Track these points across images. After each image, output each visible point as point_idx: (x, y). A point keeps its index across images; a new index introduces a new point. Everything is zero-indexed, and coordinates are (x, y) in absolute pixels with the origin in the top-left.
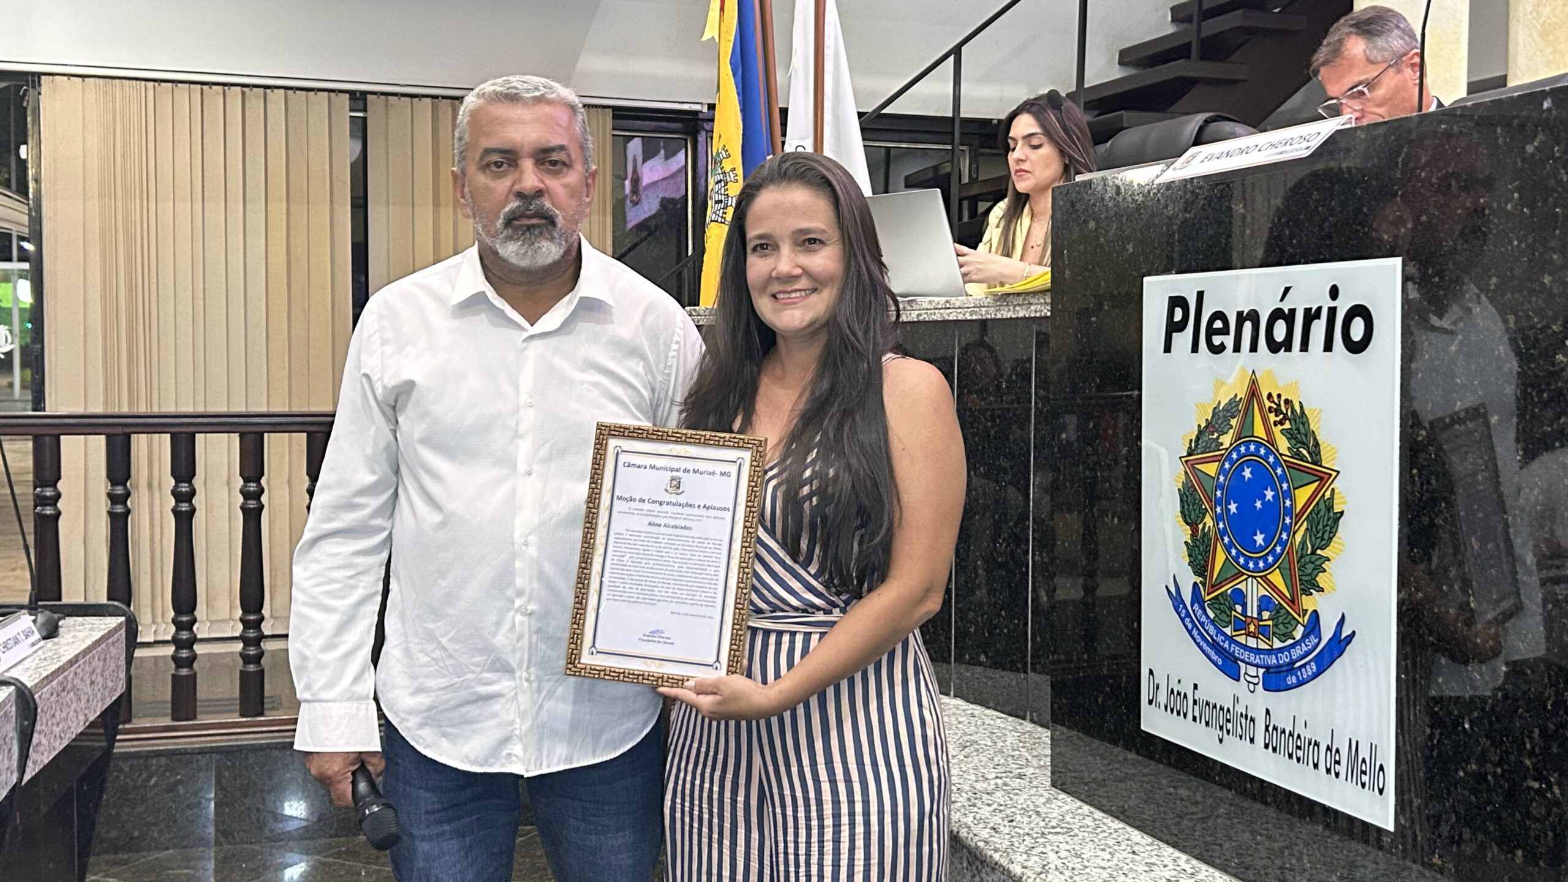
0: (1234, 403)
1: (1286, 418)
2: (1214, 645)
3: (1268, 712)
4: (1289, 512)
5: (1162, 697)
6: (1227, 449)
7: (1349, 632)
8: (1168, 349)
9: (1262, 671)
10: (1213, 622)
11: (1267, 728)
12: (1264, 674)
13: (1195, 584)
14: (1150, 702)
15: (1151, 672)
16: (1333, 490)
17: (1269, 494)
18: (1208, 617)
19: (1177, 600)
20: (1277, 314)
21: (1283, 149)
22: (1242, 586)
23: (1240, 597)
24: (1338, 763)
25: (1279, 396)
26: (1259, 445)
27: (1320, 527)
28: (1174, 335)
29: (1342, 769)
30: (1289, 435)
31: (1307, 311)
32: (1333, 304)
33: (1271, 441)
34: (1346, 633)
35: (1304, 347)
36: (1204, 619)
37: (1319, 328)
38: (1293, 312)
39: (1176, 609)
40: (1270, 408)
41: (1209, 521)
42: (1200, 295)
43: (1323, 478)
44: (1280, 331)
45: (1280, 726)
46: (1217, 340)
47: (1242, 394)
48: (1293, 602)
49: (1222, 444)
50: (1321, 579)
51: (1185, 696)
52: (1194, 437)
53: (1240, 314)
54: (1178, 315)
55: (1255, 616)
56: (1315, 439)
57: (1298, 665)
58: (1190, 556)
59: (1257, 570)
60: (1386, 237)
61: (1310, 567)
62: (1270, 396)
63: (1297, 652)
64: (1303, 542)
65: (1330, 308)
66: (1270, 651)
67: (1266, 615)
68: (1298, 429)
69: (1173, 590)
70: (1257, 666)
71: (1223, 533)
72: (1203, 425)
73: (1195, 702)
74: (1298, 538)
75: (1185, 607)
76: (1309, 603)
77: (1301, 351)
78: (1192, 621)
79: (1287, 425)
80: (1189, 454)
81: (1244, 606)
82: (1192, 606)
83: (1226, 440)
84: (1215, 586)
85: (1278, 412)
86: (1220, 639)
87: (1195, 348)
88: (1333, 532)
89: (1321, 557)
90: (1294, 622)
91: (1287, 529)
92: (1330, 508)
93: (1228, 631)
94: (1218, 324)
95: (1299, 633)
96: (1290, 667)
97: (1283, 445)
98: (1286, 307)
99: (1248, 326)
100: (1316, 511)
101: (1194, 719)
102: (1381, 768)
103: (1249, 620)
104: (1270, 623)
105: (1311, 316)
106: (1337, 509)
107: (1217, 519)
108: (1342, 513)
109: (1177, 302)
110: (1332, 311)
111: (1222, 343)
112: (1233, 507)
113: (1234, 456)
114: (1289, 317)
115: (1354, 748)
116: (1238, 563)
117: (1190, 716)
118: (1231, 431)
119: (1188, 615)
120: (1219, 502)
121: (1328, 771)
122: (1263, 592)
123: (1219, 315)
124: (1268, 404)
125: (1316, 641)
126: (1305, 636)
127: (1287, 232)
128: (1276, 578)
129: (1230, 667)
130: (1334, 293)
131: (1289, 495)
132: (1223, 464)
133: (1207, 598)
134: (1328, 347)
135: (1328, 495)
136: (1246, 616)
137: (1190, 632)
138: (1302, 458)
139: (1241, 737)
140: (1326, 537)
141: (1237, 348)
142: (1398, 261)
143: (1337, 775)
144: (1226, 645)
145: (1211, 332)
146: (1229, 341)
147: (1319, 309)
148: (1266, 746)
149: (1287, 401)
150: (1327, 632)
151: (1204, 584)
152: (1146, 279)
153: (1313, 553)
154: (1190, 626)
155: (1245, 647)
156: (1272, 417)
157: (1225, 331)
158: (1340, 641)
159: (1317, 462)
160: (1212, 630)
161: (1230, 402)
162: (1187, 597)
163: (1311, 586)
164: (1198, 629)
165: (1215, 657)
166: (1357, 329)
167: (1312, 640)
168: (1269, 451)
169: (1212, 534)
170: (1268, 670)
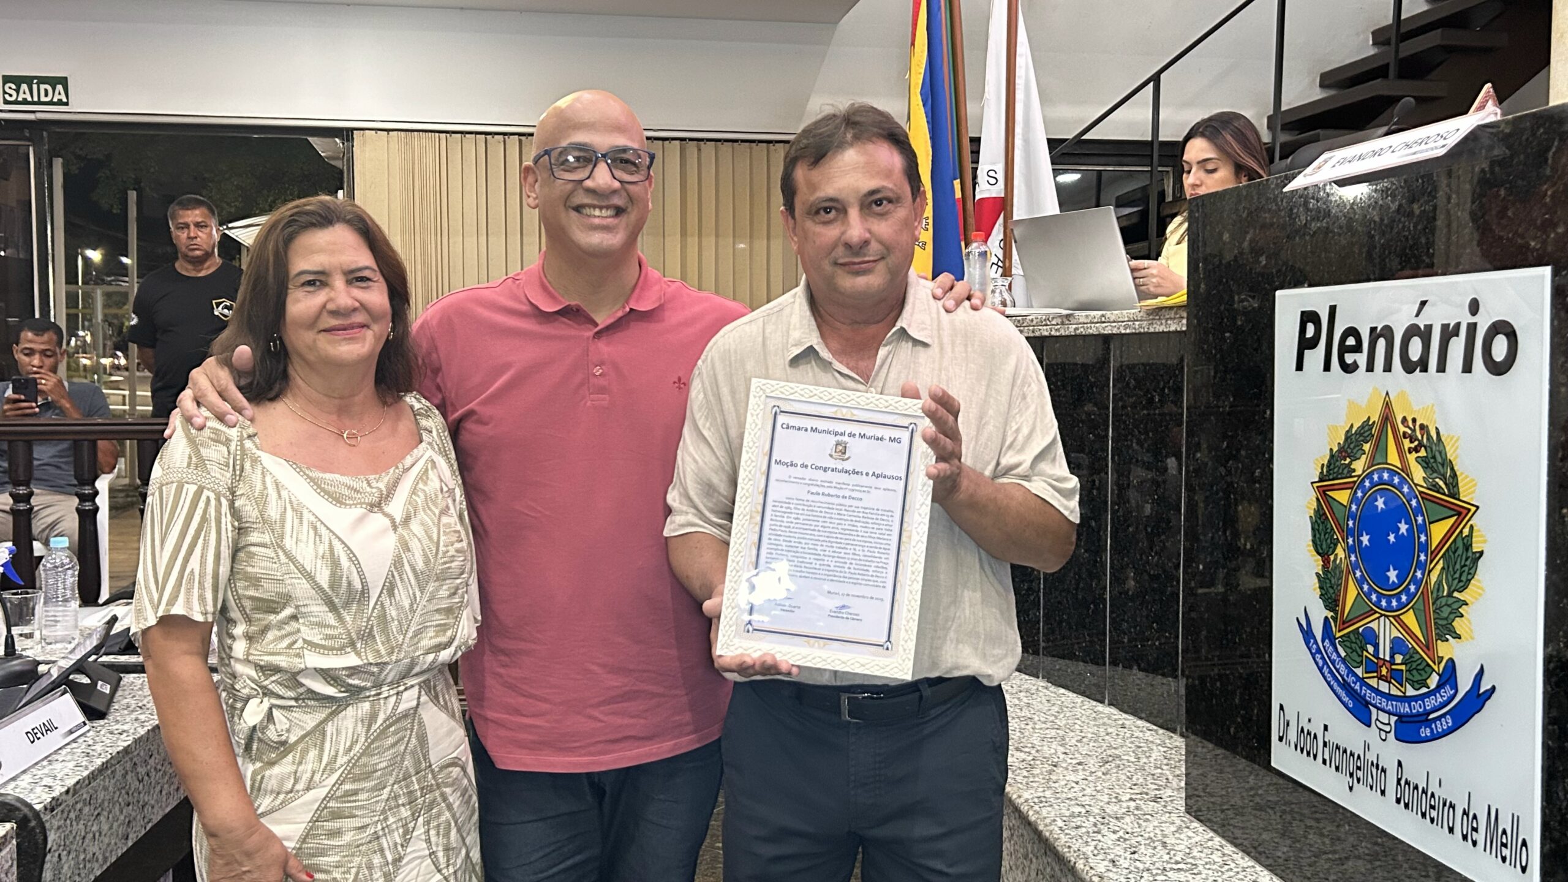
0: (1367, 425)
1: (1421, 445)
2: (1345, 686)
3: (1400, 764)
4: (1424, 547)
5: (1292, 735)
6: (1359, 476)
7: (1489, 687)
8: (1299, 367)
9: (1394, 719)
11: (1399, 781)
12: (1396, 722)
13: (1326, 618)
14: (1281, 739)
15: (1282, 708)
16: (1472, 527)
17: (1403, 528)
18: (1339, 655)
19: (1307, 634)
20: (1412, 331)
21: (1418, 148)
22: (1374, 625)
23: (1372, 638)
24: (1475, 830)
25: (1414, 420)
26: (1393, 472)
27: (1458, 566)
28: (1306, 351)
29: (1480, 837)
30: (1425, 463)
31: (1445, 327)
32: (1472, 320)
33: (1405, 468)
34: (1485, 687)
35: (1442, 368)
36: (1334, 656)
37: (1457, 347)
38: (1429, 328)
39: (1307, 643)
40: (1404, 433)
41: (1340, 552)
42: (1333, 310)
43: (1462, 513)
44: (1415, 349)
45: (1413, 781)
46: (1349, 358)
47: (1375, 418)
48: (1428, 647)
49: (1354, 470)
50: (1457, 624)
51: (1315, 737)
52: (1326, 462)
53: (1373, 330)
54: (1310, 330)
55: (1387, 658)
56: (1452, 469)
57: (1432, 716)
58: (1321, 588)
59: (1389, 609)
60: (1533, 244)
61: (1446, 611)
62: (1404, 420)
63: (1430, 703)
64: (1439, 583)
65: (1469, 325)
66: (1405, 699)
67: (1399, 658)
68: (1434, 457)
69: (1304, 623)
70: (1389, 713)
71: (1355, 567)
72: (1335, 449)
73: (1325, 744)
74: (1434, 577)
75: (1316, 642)
76: (1446, 649)
77: (1438, 371)
78: (1323, 658)
79: (1423, 453)
80: (1321, 480)
81: (1376, 646)
82: (1323, 642)
83: (1359, 466)
84: (1345, 623)
85: (1413, 436)
86: (1351, 679)
87: (1327, 367)
88: (1471, 575)
89: (1459, 600)
90: (1427, 669)
91: (1421, 566)
92: (1468, 546)
93: (1359, 672)
94: (1351, 341)
95: (1433, 681)
96: (1423, 719)
97: (1418, 474)
98: (1421, 323)
99: (1381, 343)
100: (1453, 549)
101: (1324, 762)
102: (1524, 843)
103: (1381, 663)
104: (1403, 667)
105: (1449, 333)
106: (1476, 548)
107: (1350, 550)
108: (1481, 553)
109: (1309, 317)
110: (1472, 328)
111: (1355, 362)
112: (1365, 539)
114: (1425, 335)
115: (1494, 817)
116: (1370, 600)
117: (1320, 758)
118: (1364, 457)
119: (1319, 651)
120: (1350, 532)
121: (1465, 837)
122: (1395, 633)
123: (1352, 332)
124: (1402, 429)
125: (1452, 692)
126: (1440, 686)
127: (1423, 240)
128: (1410, 619)
129: (1361, 710)
130: (1474, 307)
131: (1424, 529)
132: (1356, 492)
133: (1338, 635)
134: (1467, 368)
135: (1466, 532)
136: (1378, 658)
137: (1321, 669)
138: (1438, 490)
139: (1371, 788)
140: (1464, 578)
141: (1370, 368)
142: (1547, 271)
143: (1475, 843)
144: (1357, 687)
145: (1343, 350)
146: (1362, 359)
147: (1458, 325)
148: (1398, 801)
149: (1422, 427)
150: (1465, 684)
151: (1335, 619)
152: (1278, 293)
153: (1450, 595)
154: (1321, 663)
155: (1377, 691)
156: (1407, 444)
157: (1357, 349)
158: (1479, 695)
159: (1455, 495)
160: (1342, 669)
161: (1362, 427)
162: (1318, 632)
163: (1447, 631)
164: (1328, 667)
165: (1346, 699)
166: (1500, 348)
167: (1448, 691)
168: (1403, 480)
169: (1344, 566)
170: (1402, 719)
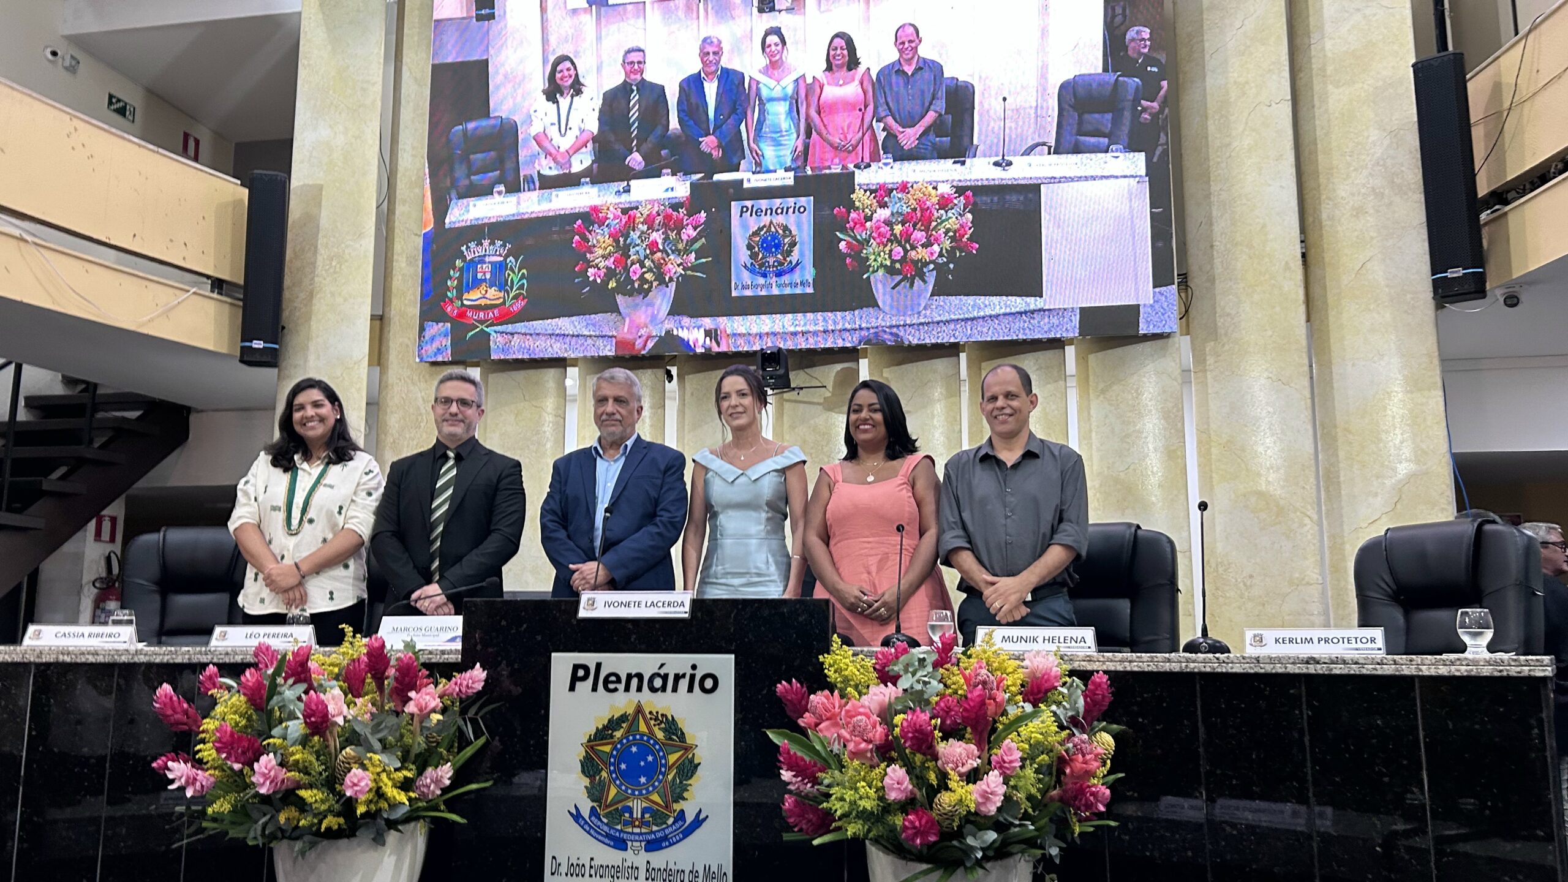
0: (624, 716)
1: (662, 722)
2: (608, 836)
3: (648, 862)
4: (665, 765)
5: (563, 869)
6: (618, 738)
7: (704, 817)
8: (572, 688)
9: (643, 844)
10: (607, 824)
11: (647, 870)
12: (645, 845)
13: (593, 808)
14: (553, 874)
15: (554, 858)
16: (694, 754)
17: (650, 758)
18: (602, 822)
19: (577, 817)
20: (655, 675)
22: (630, 804)
23: (628, 810)
24: (697, 877)
25: (657, 712)
26: (642, 735)
27: (686, 770)
29: (700, 879)
30: (664, 730)
31: (676, 675)
32: (692, 672)
33: (651, 732)
35: (675, 690)
36: (599, 823)
37: (684, 684)
38: (666, 674)
39: (577, 822)
40: (651, 718)
41: (604, 774)
42: (599, 666)
43: (687, 749)
44: (658, 683)
45: (657, 867)
46: (611, 686)
47: (631, 711)
48: (667, 807)
49: (615, 736)
50: (685, 795)
52: (593, 734)
53: (629, 674)
54: (581, 673)
55: (639, 817)
56: (682, 731)
57: (668, 837)
58: (589, 793)
59: (641, 795)
61: (678, 790)
62: (651, 713)
63: (669, 830)
64: (674, 778)
65: (691, 674)
66: (650, 833)
67: (647, 816)
68: (670, 727)
69: (574, 812)
70: (641, 841)
71: (615, 779)
72: (600, 727)
73: (591, 867)
74: (670, 777)
75: (584, 819)
76: (677, 807)
77: (672, 692)
78: (590, 826)
79: (663, 725)
80: (588, 742)
81: (631, 814)
82: (590, 818)
83: (618, 734)
84: (607, 807)
85: (656, 719)
86: (612, 832)
87: (594, 689)
88: (694, 772)
89: (686, 784)
90: (667, 817)
91: (662, 773)
92: (691, 761)
93: (619, 827)
95: (670, 821)
96: (664, 838)
97: (660, 735)
98: (662, 672)
99: (635, 682)
100: (683, 764)
101: (591, 876)
102: (724, 874)
103: (634, 820)
104: (650, 819)
105: (678, 678)
106: (696, 762)
107: (611, 773)
108: (700, 763)
110: (693, 677)
111: (615, 687)
112: (623, 766)
113: (624, 741)
114: (665, 678)
115: (707, 869)
116: (627, 793)
117: (587, 874)
118: (622, 729)
119: (586, 822)
120: (612, 764)
122: (644, 805)
123: (613, 674)
124: (649, 716)
125: (682, 824)
126: (674, 822)
128: (655, 797)
129: (620, 844)
130: (694, 667)
131: (663, 758)
132: (616, 746)
133: (602, 813)
135: (691, 756)
136: (632, 818)
137: (589, 833)
138: (673, 740)
139: (628, 878)
140: (689, 775)
141: (627, 689)
142: (733, 656)
144: (616, 834)
145: (606, 681)
146: (622, 687)
147: (684, 674)
148: (647, 879)
149: (662, 715)
151: (600, 806)
152: (553, 654)
153: (681, 782)
154: (588, 829)
155: (633, 833)
156: (652, 722)
157: (617, 682)
158: (697, 822)
159: (683, 742)
160: (606, 829)
161: (621, 716)
162: (586, 813)
163: (679, 798)
164: (594, 829)
165: (608, 842)
166: (709, 683)
167: (680, 823)
168: (649, 738)
169: (607, 780)
170: (648, 842)
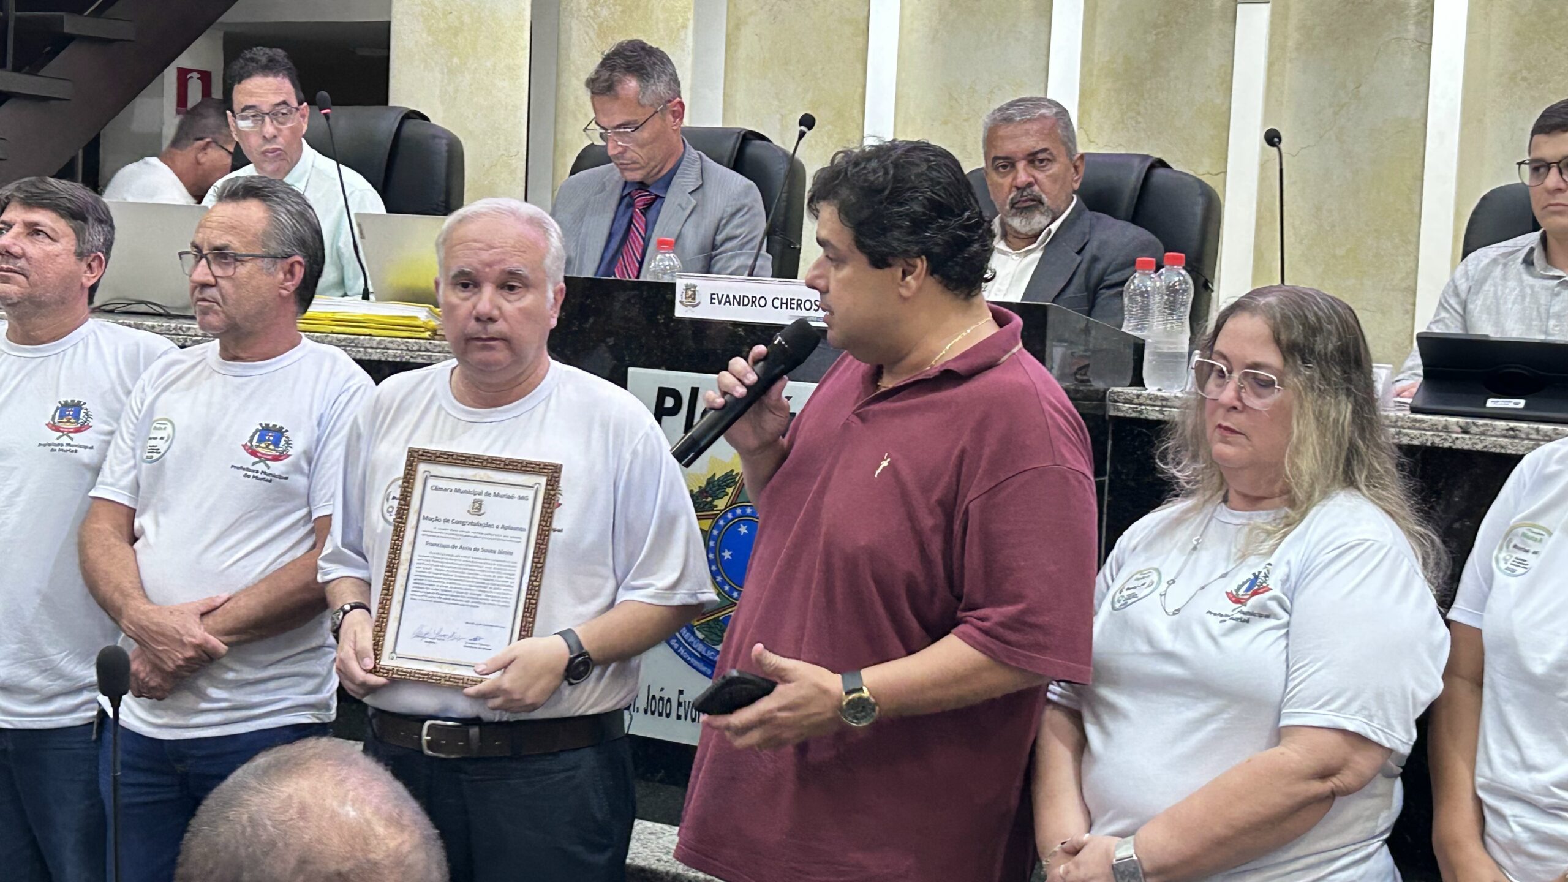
0: (731, 476)
2: (703, 659)
6: (721, 511)
10: (702, 641)
18: (696, 638)
28: (664, 417)
36: (692, 639)
42: (695, 392)
47: (739, 468)
49: (716, 506)
51: (669, 700)
54: (669, 402)
71: (716, 574)
72: (696, 490)
73: (680, 704)
82: (679, 630)
83: (721, 504)
86: (710, 654)
93: (719, 648)
101: (679, 717)
107: (710, 562)
109: (663, 393)
112: (727, 555)
113: (730, 516)
117: (674, 715)
118: (728, 497)
119: (674, 637)
120: (711, 550)
132: (717, 521)
133: (696, 624)
137: (676, 651)
144: (716, 658)
152: (631, 370)
154: (676, 646)
160: (701, 648)
161: (726, 475)
165: (704, 669)
